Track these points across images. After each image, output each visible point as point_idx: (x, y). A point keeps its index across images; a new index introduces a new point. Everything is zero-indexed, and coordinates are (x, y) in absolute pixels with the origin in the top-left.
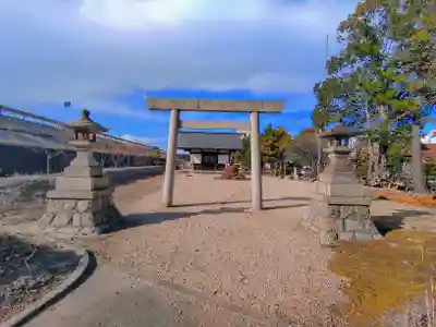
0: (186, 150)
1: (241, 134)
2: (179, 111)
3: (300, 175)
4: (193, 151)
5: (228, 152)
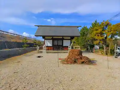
4: (46, 38)
5: (69, 38)
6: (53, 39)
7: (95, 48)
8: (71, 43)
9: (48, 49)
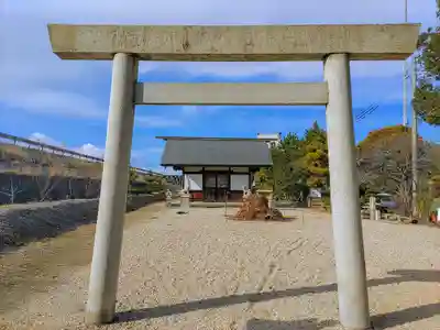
0: (177, 167)
1: (268, 140)
2: (134, 58)
3: (383, 210)
4: (187, 169)
5: (246, 170)
6: (206, 172)
7: (312, 195)
8: (251, 182)
9: (192, 199)
